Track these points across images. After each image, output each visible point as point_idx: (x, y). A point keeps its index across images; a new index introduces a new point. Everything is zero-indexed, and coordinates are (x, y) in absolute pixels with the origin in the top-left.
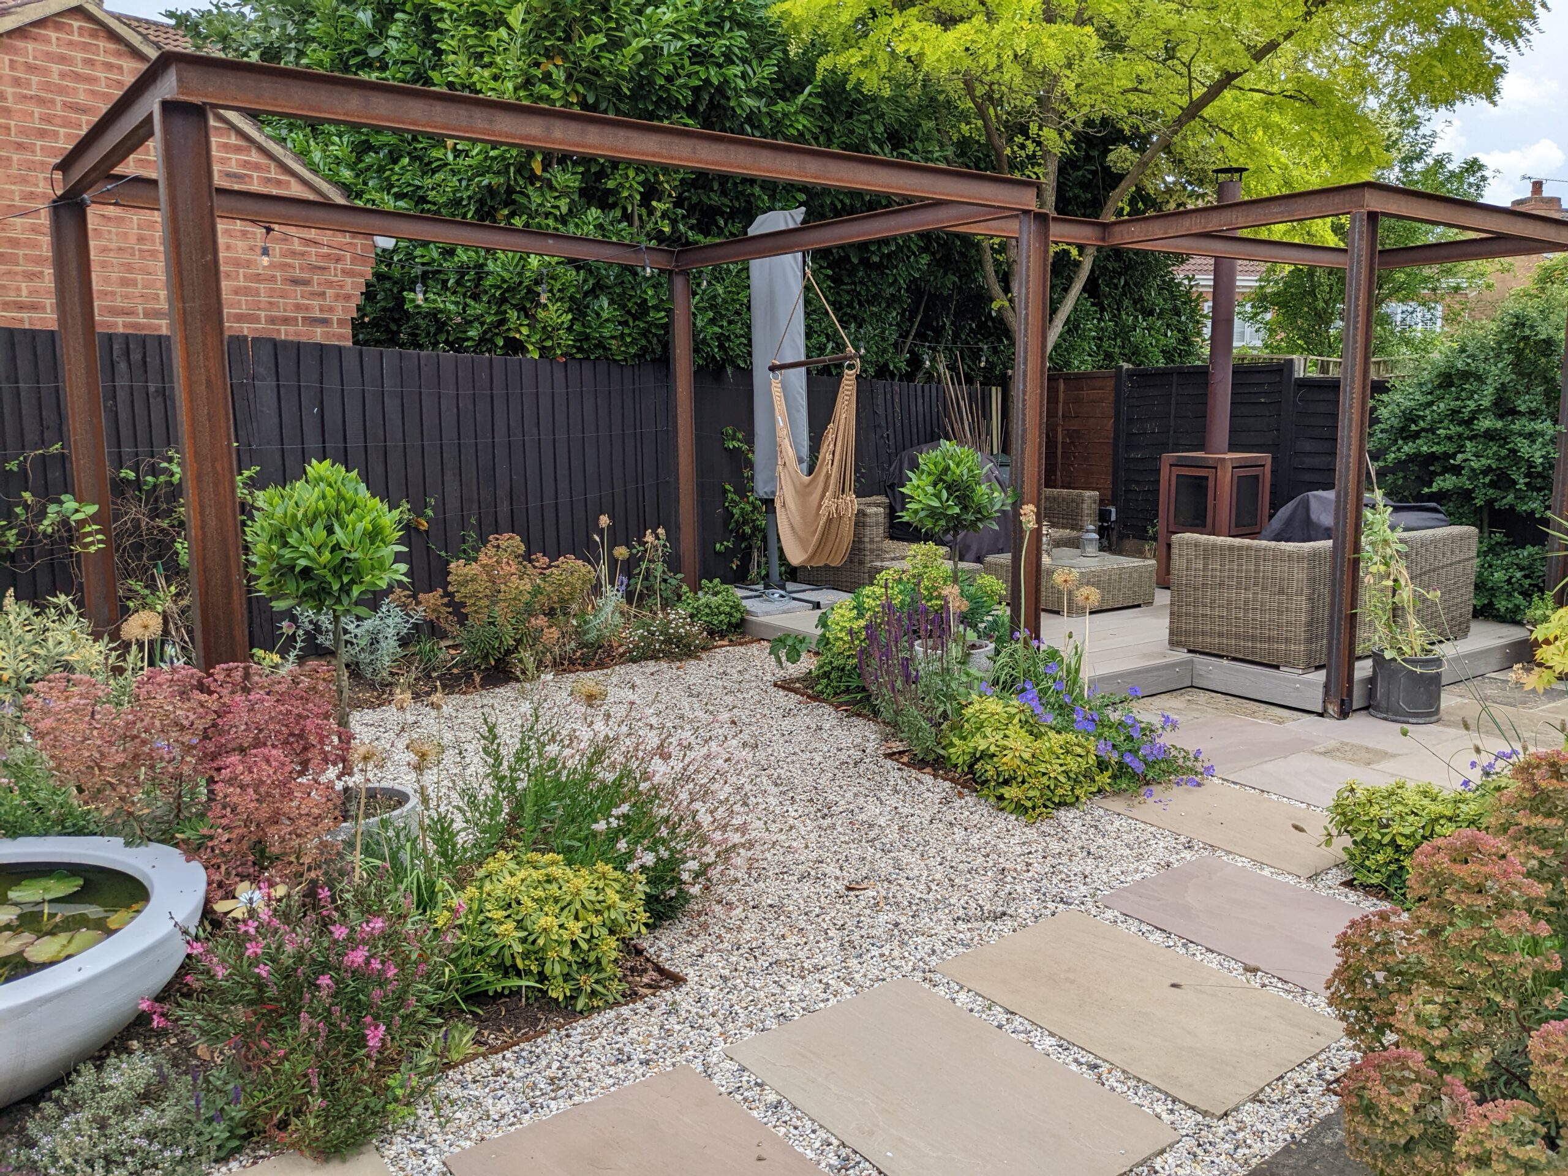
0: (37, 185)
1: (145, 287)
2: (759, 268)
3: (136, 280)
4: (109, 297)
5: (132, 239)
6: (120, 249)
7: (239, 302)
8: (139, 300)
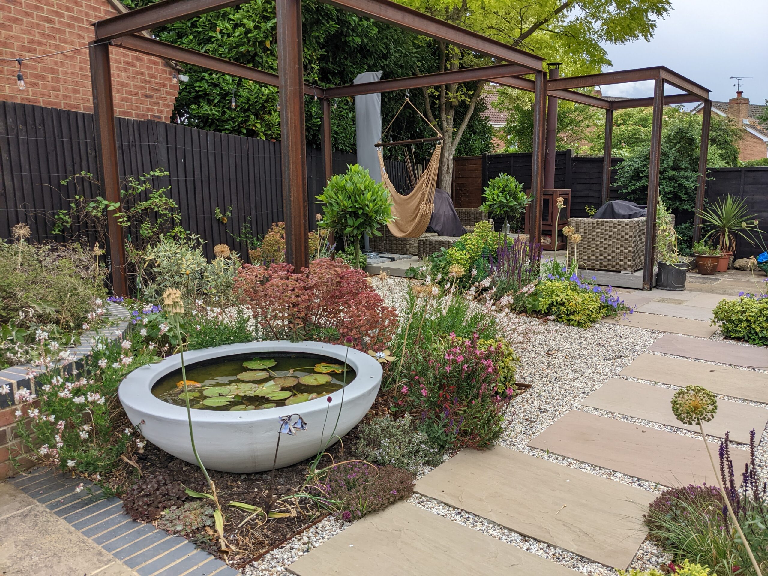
0: (34, 36)
1: (83, 95)
2: (360, 100)
3: (79, 90)
4: (68, 99)
5: (77, 69)
6: (72, 73)
7: (124, 105)
8: (81, 101)
